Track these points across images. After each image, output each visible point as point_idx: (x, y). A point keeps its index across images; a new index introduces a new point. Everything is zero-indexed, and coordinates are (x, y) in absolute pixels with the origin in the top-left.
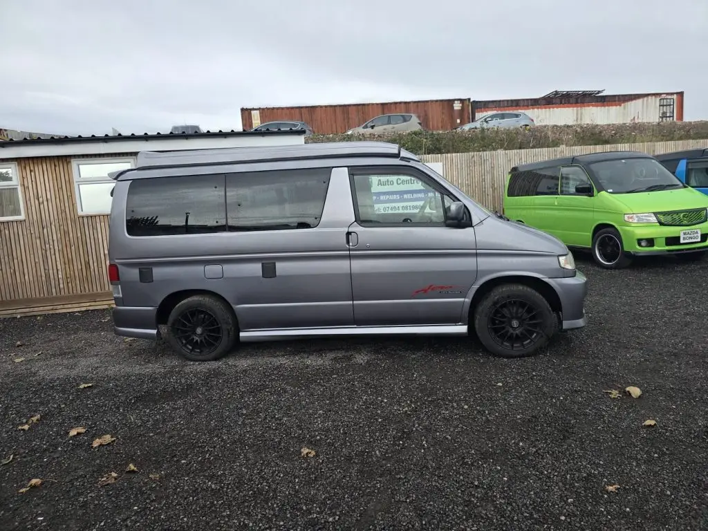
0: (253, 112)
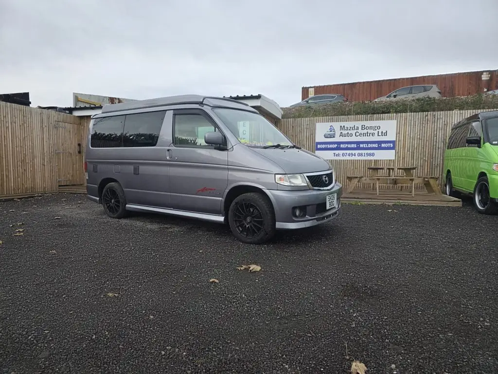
0: (310, 89)
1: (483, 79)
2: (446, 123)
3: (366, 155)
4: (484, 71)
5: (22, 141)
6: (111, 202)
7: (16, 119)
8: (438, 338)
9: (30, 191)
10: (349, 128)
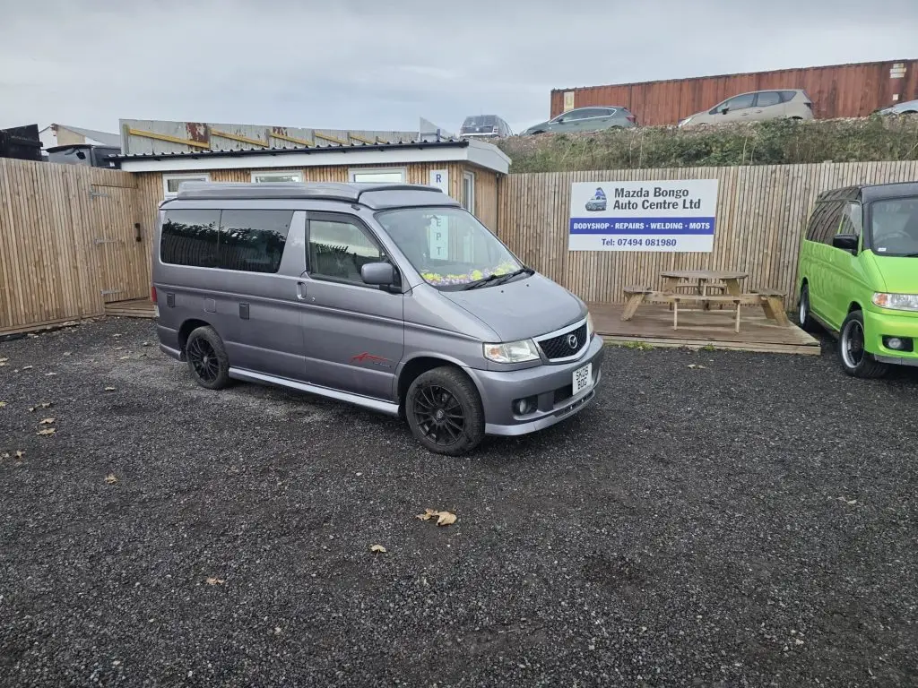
0: (566, 94)
1: (893, 76)
2: (808, 187)
3: (660, 243)
4: (895, 62)
5: (33, 225)
6: (202, 360)
7: (20, 187)
8: (718, 672)
9: (55, 317)
10: (631, 194)
